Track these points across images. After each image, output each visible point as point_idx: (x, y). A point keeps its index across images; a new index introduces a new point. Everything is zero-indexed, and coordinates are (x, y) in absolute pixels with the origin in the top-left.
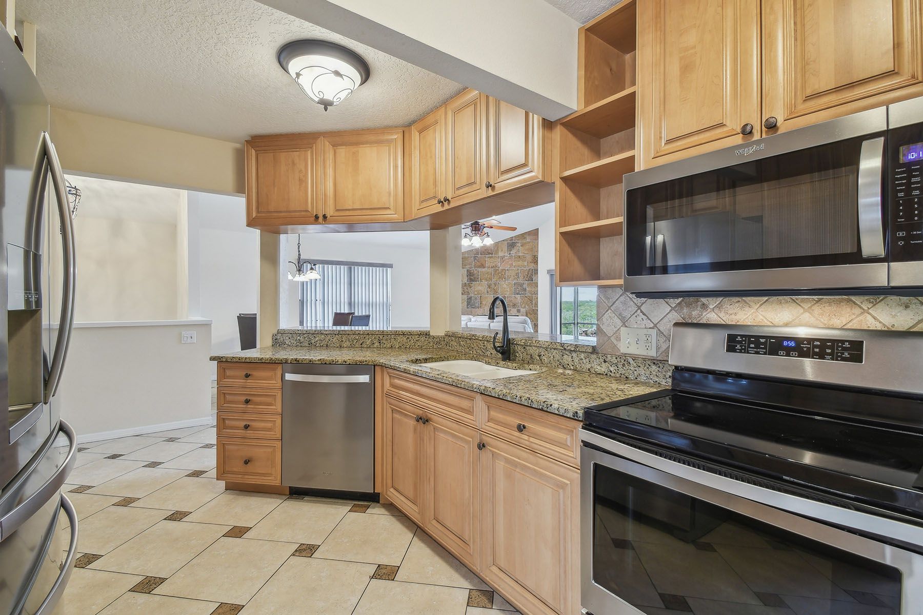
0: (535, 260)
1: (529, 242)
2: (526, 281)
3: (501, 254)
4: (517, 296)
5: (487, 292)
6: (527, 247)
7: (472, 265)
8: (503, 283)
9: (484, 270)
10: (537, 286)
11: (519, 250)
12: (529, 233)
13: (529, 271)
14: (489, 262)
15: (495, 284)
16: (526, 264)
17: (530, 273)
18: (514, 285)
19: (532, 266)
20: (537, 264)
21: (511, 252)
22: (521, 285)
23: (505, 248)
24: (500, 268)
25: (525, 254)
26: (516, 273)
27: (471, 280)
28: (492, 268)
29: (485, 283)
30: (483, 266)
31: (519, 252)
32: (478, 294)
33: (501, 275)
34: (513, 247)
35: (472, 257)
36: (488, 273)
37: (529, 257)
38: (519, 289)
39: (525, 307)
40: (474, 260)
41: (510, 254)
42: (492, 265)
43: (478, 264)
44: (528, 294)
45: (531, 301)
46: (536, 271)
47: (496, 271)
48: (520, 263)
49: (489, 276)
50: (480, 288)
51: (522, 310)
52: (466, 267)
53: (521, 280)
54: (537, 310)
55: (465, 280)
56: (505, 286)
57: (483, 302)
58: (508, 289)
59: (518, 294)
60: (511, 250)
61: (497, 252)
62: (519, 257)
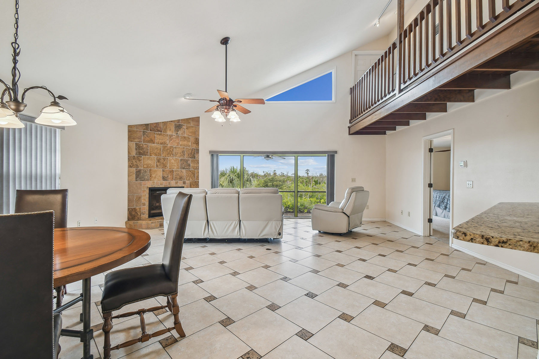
0: (197, 142)
1: (193, 127)
2: (190, 158)
3: (169, 133)
4: (183, 170)
5: (157, 166)
6: (191, 130)
7: (141, 139)
8: (171, 158)
9: (153, 145)
10: (198, 163)
11: (184, 132)
12: (193, 119)
13: (192, 150)
14: (158, 138)
15: (164, 159)
16: (190, 144)
17: (193, 152)
18: (181, 161)
19: (194, 146)
20: (198, 145)
21: (178, 133)
22: (187, 161)
23: (173, 128)
24: (169, 145)
25: (190, 136)
26: (183, 151)
27: (140, 154)
28: (161, 144)
29: (153, 156)
30: (152, 141)
31: (185, 133)
32: (147, 167)
33: (170, 152)
34: (180, 129)
35: (141, 131)
36: (157, 148)
37: (192, 139)
38: (185, 165)
39: (189, 180)
40: (144, 135)
41: (177, 134)
42: (161, 141)
43: (147, 139)
44: (192, 169)
45: (194, 174)
46: (198, 151)
47: (164, 147)
48: (185, 143)
49: (158, 151)
50: (149, 162)
51: (187, 182)
52: (135, 140)
53: (186, 157)
54: (199, 182)
55: (134, 153)
56: (173, 161)
57: (153, 175)
58: (176, 164)
59: (184, 168)
60: (178, 131)
61: (165, 131)
62: (185, 138)
